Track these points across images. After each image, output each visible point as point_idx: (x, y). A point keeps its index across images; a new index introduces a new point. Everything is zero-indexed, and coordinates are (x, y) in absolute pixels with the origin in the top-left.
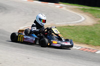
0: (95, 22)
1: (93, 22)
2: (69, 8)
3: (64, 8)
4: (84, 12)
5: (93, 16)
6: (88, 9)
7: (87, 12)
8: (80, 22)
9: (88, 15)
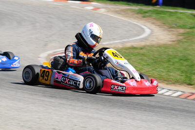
0: (174, 38)
1: (169, 36)
2: (113, 9)
3: (102, 11)
4: (144, 17)
5: (164, 23)
6: (150, 11)
7: (150, 16)
8: (146, 39)
9: (153, 23)
